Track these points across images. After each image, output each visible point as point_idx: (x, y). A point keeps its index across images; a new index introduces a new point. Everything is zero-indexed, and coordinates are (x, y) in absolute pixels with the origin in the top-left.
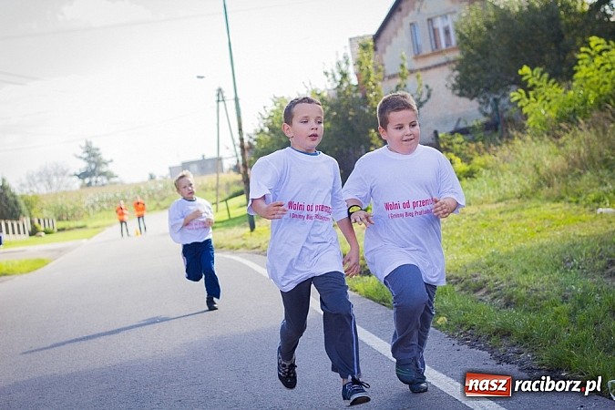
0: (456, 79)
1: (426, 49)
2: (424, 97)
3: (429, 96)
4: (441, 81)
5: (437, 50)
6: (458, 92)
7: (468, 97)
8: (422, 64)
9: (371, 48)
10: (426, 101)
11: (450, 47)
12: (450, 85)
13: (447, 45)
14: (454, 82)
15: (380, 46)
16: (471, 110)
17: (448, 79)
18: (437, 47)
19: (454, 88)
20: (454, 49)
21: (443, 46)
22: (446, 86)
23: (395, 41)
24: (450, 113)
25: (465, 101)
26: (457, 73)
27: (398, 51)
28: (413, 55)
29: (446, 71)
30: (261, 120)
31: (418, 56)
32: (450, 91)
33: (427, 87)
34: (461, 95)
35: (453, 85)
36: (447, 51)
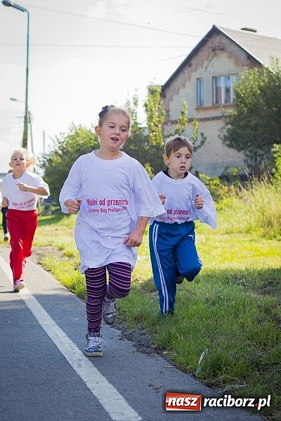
0: (228, 132)
1: (208, 102)
2: (198, 143)
3: (203, 143)
4: (215, 131)
5: (216, 105)
6: (227, 143)
7: (237, 149)
8: (202, 115)
9: (158, 94)
10: (200, 147)
11: (228, 104)
12: (222, 136)
13: (226, 102)
14: (226, 134)
15: (168, 94)
16: (236, 159)
17: (221, 130)
18: (217, 102)
19: (225, 139)
20: (230, 106)
21: (223, 102)
22: (219, 136)
23: (182, 92)
24: (220, 161)
25: (232, 152)
26: (229, 126)
27: (183, 101)
28: (196, 106)
29: (221, 123)
30: (57, 143)
31: (200, 107)
32: (222, 141)
33: (202, 134)
34: (230, 146)
35: (225, 136)
36: (224, 107)
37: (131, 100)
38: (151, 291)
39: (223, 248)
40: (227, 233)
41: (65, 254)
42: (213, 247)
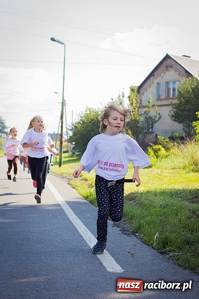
0: (174, 113)
1: (163, 96)
2: (157, 119)
3: (160, 118)
4: (167, 112)
5: (168, 98)
6: (174, 119)
7: (178, 122)
8: (160, 103)
9: (136, 91)
10: (158, 121)
11: (174, 97)
12: (170, 115)
13: (173, 96)
14: (173, 114)
15: (141, 91)
16: (178, 128)
17: (170, 112)
18: (168, 96)
19: (172, 116)
20: (175, 98)
21: (171, 96)
22: (169, 115)
23: (149, 90)
24: (169, 128)
25: (176, 124)
26: (175, 110)
27: (150, 95)
28: (156, 98)
29: (170, 108)
30: (80, 117)
31: (159, 99)
32: (170, 118)
33: (159, 114)
34: (175, 120)
35: (172, 115)
36: (172, 99)
37: (121, 94)
38: (130, 200)
39: (170, 177)
40: (172, 169)
41: (83, 179)
42: (165, 176)
